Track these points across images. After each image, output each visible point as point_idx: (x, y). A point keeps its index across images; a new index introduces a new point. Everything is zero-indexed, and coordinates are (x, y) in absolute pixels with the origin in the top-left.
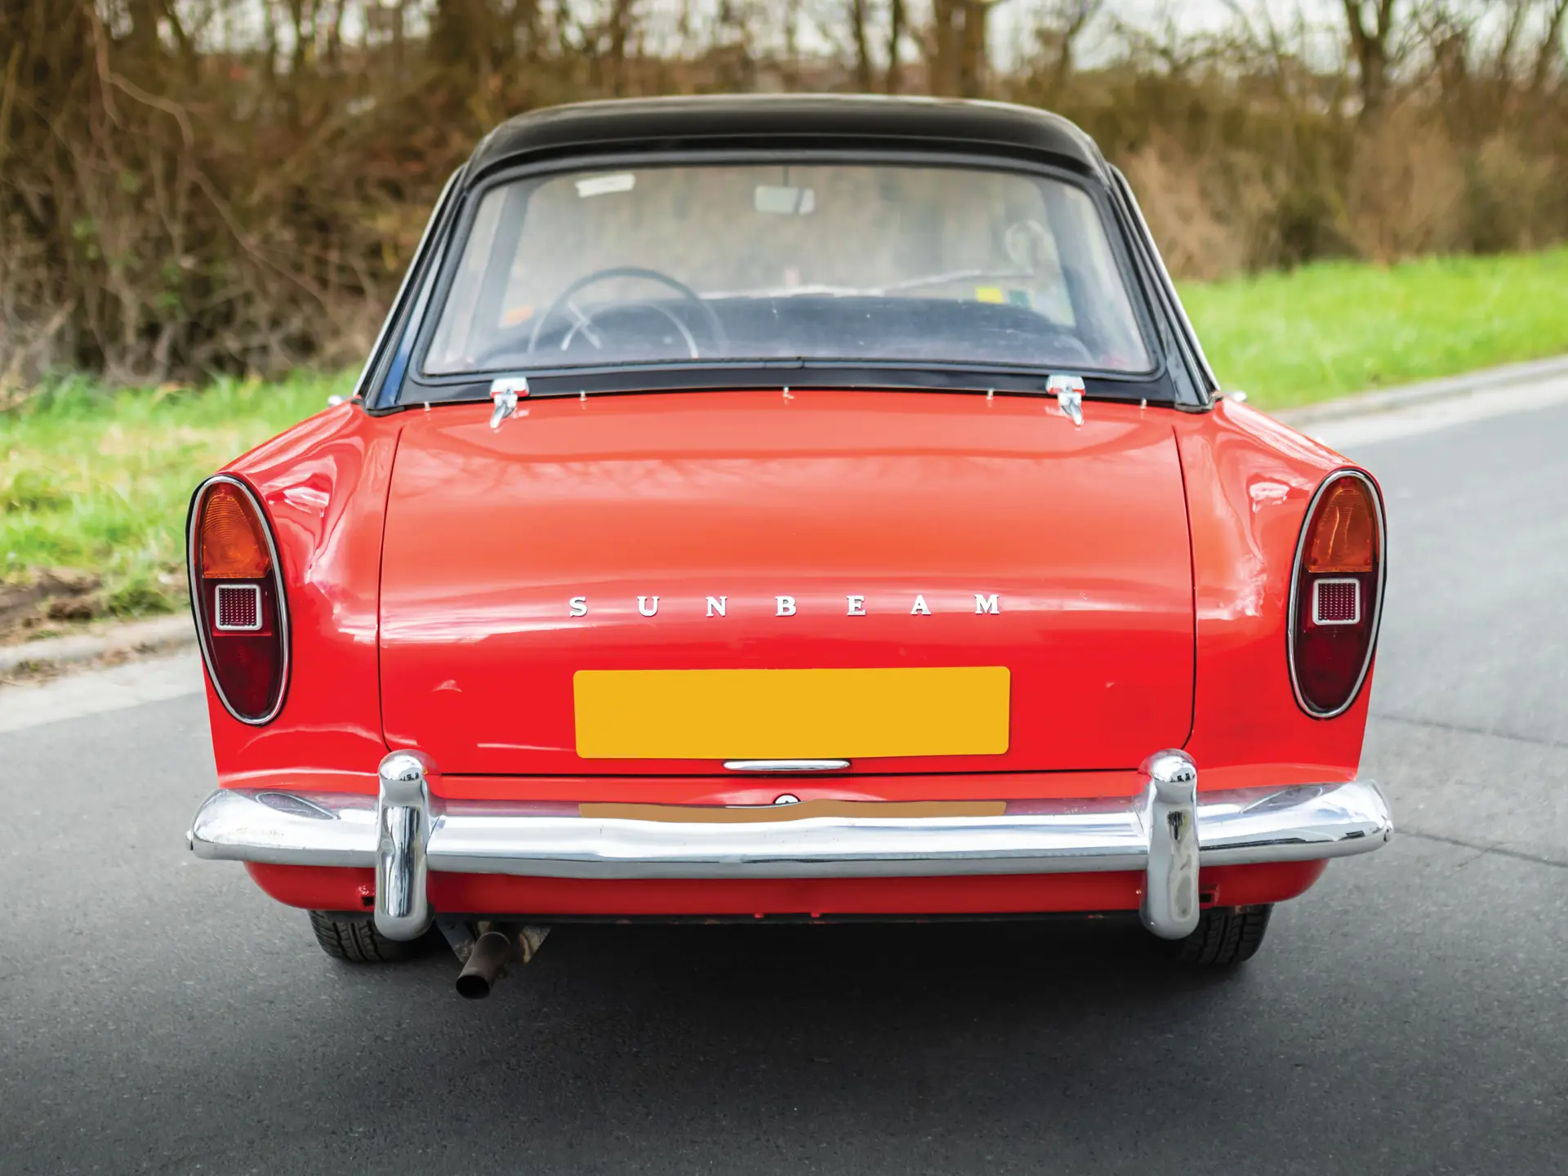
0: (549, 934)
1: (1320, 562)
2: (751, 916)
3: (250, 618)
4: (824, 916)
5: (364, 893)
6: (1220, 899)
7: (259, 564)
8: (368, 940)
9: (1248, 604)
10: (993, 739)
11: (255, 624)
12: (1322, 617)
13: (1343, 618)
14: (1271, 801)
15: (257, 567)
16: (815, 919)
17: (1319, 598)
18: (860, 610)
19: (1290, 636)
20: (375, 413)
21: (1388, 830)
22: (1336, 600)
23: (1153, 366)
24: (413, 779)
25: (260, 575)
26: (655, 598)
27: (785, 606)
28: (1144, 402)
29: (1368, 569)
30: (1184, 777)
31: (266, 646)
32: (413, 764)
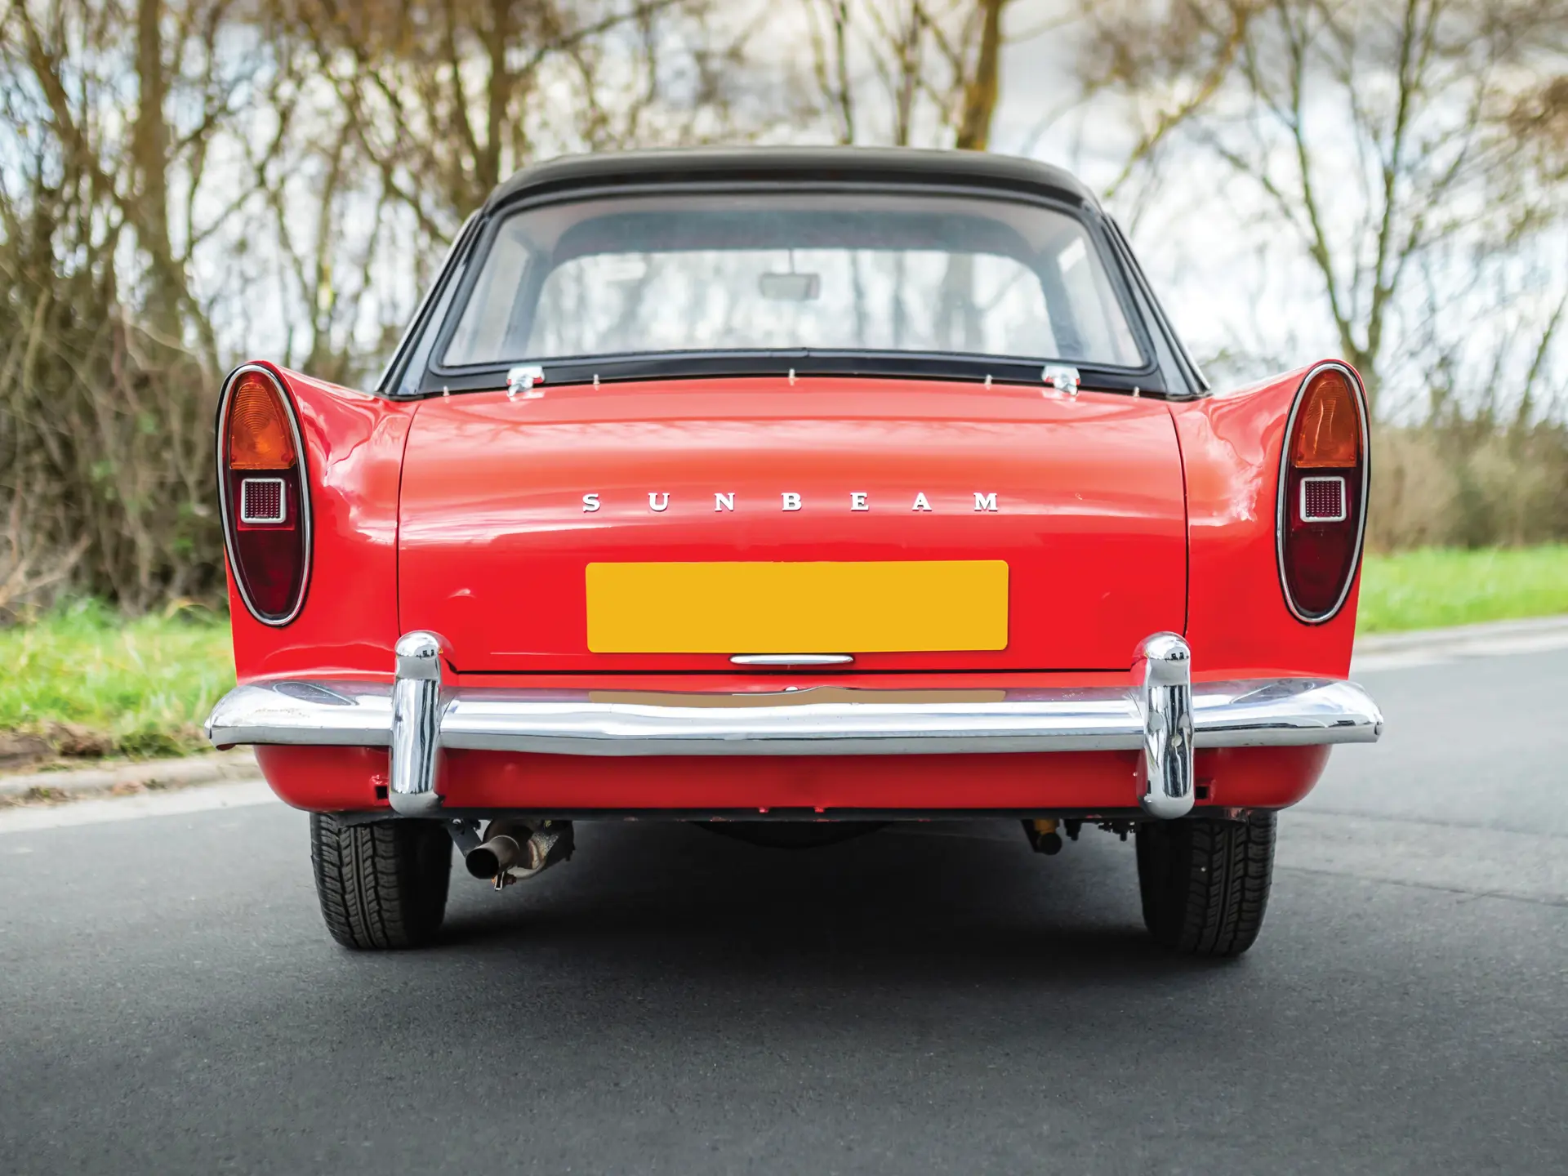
0: (557, 841)
1: (1305, 457)
2: (755, 810)
3: (274, 511)
4: (829, 811)
5: (377, 783)
6: (1215, 796)
7: (285, 455)
8: (375, 917)
9: (1241, 509)
10: (992, 636)
11: (278, 517)
12: (1309, 514)
13: (1330, 515)
14: (1264, 692)
15: (283, 458)
16: (820, 814)
17: (1306, 495)
18: (863, 505)
19: (1279, 534)
20: (396, 398)
21: (1378, 723)
22: (1323, 499)
23: (1145, 363)
24: (428, 656)
25: (284, 466)
26: (666, 495)
27: (791, 501)
28: (1137, 390)
29: (1352, 464)
30: (1178, 656)
31: (287, 539)
32: (430, 642)
